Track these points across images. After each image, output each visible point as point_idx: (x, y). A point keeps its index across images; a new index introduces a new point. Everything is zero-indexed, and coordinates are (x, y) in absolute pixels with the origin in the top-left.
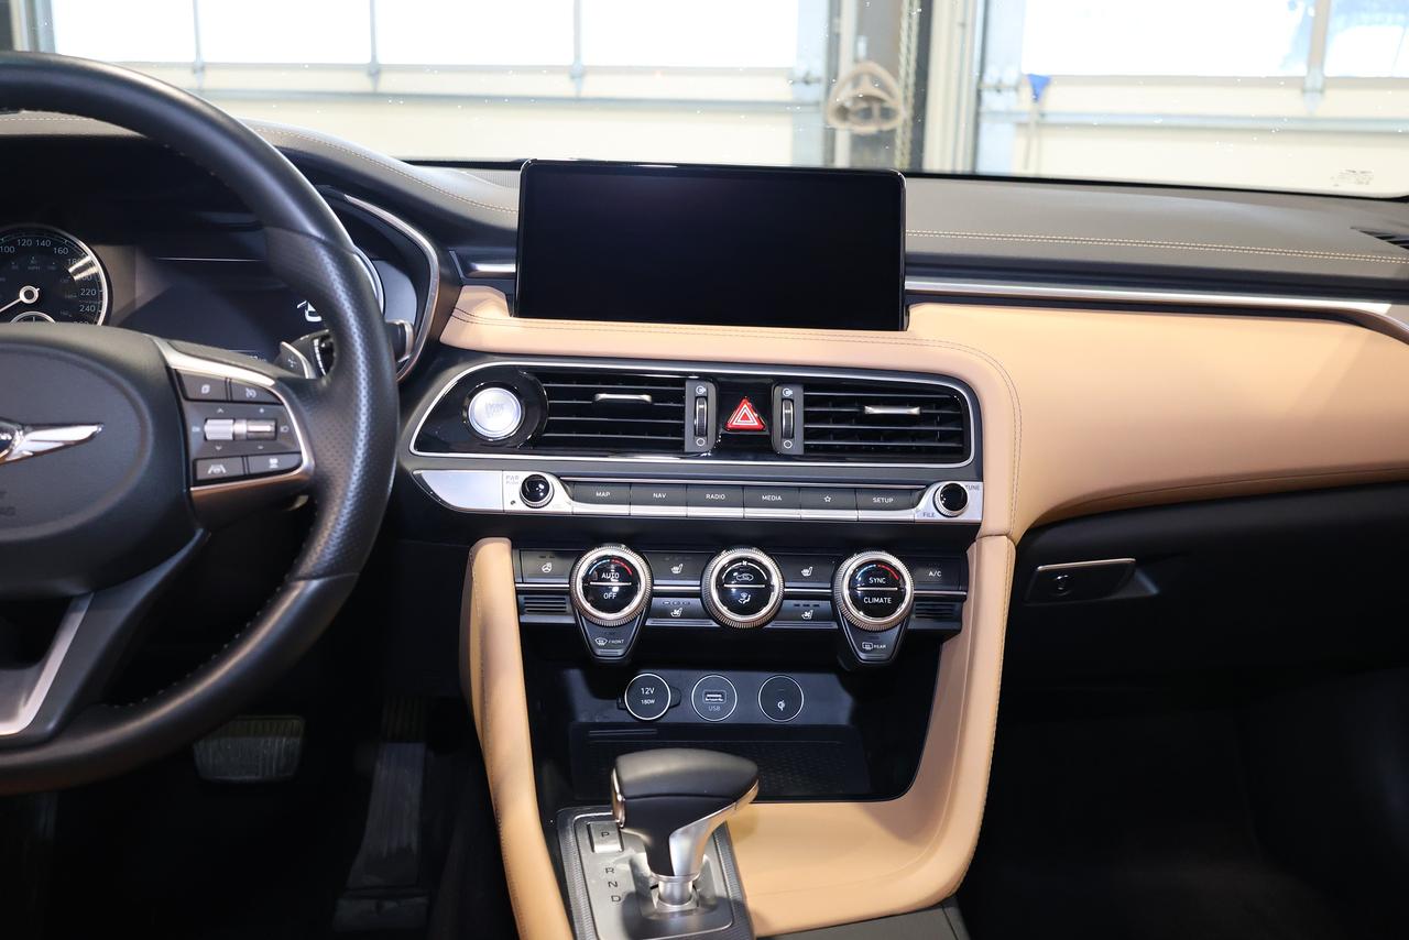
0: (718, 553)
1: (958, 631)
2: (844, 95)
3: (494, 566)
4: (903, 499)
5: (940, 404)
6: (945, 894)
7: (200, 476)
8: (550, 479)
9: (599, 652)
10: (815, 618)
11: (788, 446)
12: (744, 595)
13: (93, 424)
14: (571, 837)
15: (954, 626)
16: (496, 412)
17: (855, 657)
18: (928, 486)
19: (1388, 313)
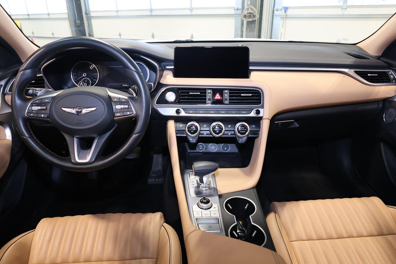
0: (213, 123)
1: (258, 137)
2: (245, 12)
3: (171, 125)
4: (248, 112)
5: (256, 93)
6: (253, 186)
7: (115, 116)
8: (181, 109)
9: (191, 141)
10: (231, 135)
11: (226, 102)
12: (217, 131)
13: (95, 107)
14: (186, 175)
15: (257, 136)
16: (171, 97)
17: (238, 142)
18: (253, 109)
19: (348, 71)
